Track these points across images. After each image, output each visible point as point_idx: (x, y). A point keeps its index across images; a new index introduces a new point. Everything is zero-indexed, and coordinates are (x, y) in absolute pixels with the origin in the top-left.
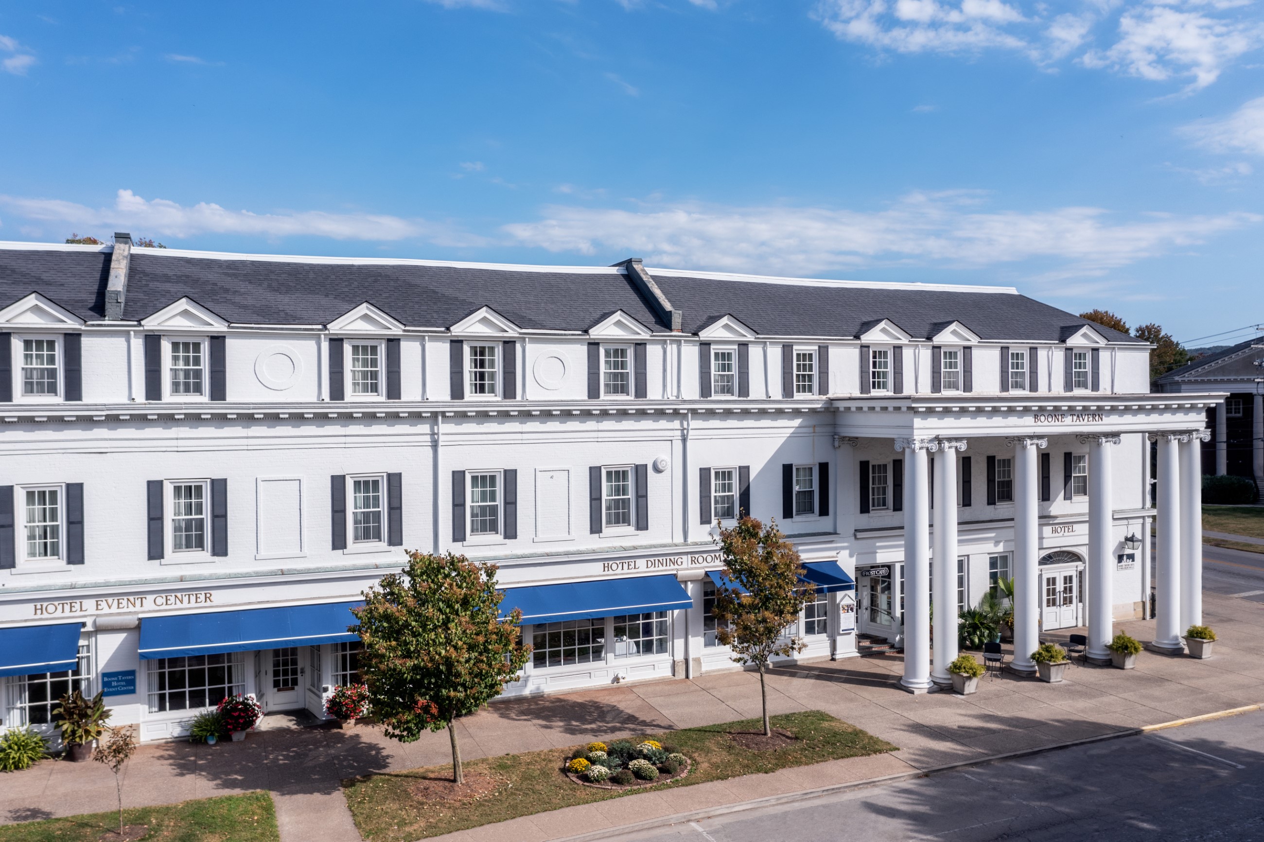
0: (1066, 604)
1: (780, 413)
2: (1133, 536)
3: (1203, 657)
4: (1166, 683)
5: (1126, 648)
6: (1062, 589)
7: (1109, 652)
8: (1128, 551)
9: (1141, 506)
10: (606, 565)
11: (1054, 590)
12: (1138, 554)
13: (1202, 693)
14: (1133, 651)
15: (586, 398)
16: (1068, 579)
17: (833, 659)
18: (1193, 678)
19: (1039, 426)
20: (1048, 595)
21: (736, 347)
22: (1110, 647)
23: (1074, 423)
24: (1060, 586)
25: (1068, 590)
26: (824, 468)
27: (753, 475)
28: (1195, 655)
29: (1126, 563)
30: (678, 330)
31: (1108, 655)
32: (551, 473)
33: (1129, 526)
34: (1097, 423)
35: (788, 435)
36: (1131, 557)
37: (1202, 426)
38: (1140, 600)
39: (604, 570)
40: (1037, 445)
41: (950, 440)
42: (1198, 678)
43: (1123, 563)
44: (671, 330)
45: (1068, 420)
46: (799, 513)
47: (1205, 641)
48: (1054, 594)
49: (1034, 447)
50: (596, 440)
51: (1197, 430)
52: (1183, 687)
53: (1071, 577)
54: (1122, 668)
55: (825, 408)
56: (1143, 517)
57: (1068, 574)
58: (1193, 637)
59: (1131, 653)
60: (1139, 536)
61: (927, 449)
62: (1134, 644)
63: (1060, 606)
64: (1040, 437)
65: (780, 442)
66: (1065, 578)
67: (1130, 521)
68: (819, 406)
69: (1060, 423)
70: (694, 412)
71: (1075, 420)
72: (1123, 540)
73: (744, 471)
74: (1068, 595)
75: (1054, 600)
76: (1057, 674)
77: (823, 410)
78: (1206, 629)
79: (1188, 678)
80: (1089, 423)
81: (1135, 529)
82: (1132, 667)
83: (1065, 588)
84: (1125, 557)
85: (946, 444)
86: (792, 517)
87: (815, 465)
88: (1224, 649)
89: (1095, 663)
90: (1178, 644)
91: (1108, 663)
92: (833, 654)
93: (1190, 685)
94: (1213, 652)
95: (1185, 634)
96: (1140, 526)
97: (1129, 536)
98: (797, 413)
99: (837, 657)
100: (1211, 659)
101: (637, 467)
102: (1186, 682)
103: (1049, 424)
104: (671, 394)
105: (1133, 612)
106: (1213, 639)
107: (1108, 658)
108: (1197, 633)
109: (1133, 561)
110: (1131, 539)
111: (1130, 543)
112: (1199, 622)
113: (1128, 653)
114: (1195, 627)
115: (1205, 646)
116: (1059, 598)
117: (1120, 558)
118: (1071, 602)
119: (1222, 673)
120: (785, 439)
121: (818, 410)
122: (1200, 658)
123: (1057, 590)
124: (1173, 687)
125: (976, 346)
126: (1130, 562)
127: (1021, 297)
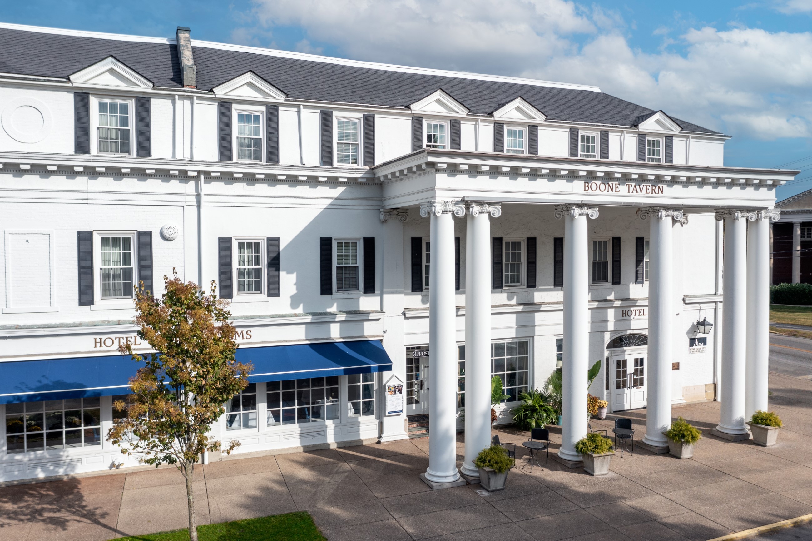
0: (637, 386)
1: (313, 181)
2: (705, 320)
3: (768, 444)
4: (724, 478)
5: (683, 436)
6: (633, 371)
7: (666, 439)
8: (700, 335)
9: (714, 293)
10: (98, 340)
11: (625, 372)
12: (710, 338)
13: (761, 493)
14: (690, 439)
15: (73, 153)
16: (639, 362)
17: (379, 442)
18: (754, 470)
19: (589, 195)
20: (618, 376)
21: (263, 108)
22: (666, 434)
23: (631, 194)
24: (630, 368)
25: (639, 372)
26: (369, 244)
27: (282, 247)
28: (760, 442)
29: (698, 347)
30: (191, 86)
31: (666, 442)
32: (27, 237)
33: (701, 311)
34: (657, 195)
35: (325, 207)
36: (703, 341)
37: (771, 205)
38: (712, 382)
39: (95, 346)
40: (587, 215)
41: (481, 203)
42: (760, 471)
43: (695, 347)
44: (183, 86)
45: (623, 189)
46: (340, 288)
47: (769, 428)
48: (625, 376)
49: (584, 218)
50: (86, 201)
51: (766, 208)
52: (741, 483)
53: (642, 360)
54: (679, 457)
55: (367, 179)
56: (716, 303)
57: (639, 356)
58: (758, 423)
59: (688, 442)
60: (710, 320)
61: (453, 213)
62: (691, 432)
63: (630, 387)
64: (590, 206)
65: (316, 213)
66: (636, 360)
67: (702, 305)
68: (359, 176)
69: (614, 193)
70: (207, 174)
71: (631, 190)
72: (696, 323)
73: (274, 242)
74: (639, 377)
75: (625, 382)
76: (602, 466)
77: (365, 180)
78: (771, 414)
79: (749, 471)
80: (647, 195)
81: (708, 314)
82: (689, 456)
83: (636, 370)
84: (697, 341)
85: (476, 209)
86: (331, 293)
87: (359, 239)
88: (790, 435)
89: (651, 450)
90: (743, 430)
91: (666, 451)
92: (380, 437)
93: (750, 481)
94: (779, 438)
95: (749, 419)
96: (713, 311)
97: (701, 320)
98: (334, 182)
99: (382, 440)
100: (776, 446)
101: (140, 234)
102: (745, 477)
103: (601, 193)
104: (182, 153)
105: (704, 394)
106: (779, 426)
107: (665, 445)
108: (762, 419)
109: (705, 344)
110: (703, 323)
111: (702, 328)
112: (764, 407)
113: (684, 442)
114: (760, 413)
115: (769, 433)
116: (629, 380)
117: (692, 342)
118: (642, 384)
119: (786, 465)
120: (322, 210)
121: (359, 180)
122: (764, 445)
123: (628, 372)
124: (730, 483)
125: (542, 125)
126: (702, 346)
127: (603, 95)
